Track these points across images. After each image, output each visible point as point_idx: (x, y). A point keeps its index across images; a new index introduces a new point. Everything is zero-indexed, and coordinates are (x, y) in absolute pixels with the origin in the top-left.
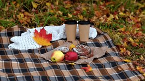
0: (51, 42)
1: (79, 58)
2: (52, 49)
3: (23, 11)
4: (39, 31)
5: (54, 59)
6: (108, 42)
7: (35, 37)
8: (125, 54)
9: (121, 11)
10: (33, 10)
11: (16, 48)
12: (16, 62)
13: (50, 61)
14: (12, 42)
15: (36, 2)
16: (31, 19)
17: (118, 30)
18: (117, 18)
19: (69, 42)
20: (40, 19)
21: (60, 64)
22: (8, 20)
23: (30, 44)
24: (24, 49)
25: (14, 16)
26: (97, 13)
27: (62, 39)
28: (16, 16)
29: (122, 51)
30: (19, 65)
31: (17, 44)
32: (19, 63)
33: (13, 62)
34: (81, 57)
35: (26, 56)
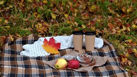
0: (59, 50)
1: (81, 66)
2: (59, 57)
3: (42, 21)
4: (48, 40)
5: (58, 67)
6: (112, 52)
7: (45, 45)
8: (125, 64)
9: (134, 23)
10: (52, 20)
11: (26, 55)
12: (22, 68)
13: (54, 67)
14: (24, 50)
15: (56, 14)
16: (48, 29)
17: (126, 41)
18: (129, 30)
19: (76, 51)
20: (56, 29)
21: (61, 71)
22: (26, 29)
23: (40, 52)
24: (34, 56)
25: (33, 26)
26: (110, 25)
27: (70, 48)
28: (34, 26)
29: (123, 61)
30: (24, 70)
31: (28, 51)
32: (24, 69)
33: (19, 68)
34: (83, 65)
35: (33, 62)
